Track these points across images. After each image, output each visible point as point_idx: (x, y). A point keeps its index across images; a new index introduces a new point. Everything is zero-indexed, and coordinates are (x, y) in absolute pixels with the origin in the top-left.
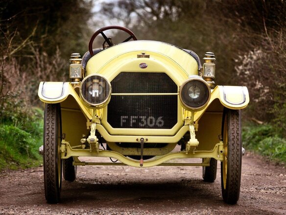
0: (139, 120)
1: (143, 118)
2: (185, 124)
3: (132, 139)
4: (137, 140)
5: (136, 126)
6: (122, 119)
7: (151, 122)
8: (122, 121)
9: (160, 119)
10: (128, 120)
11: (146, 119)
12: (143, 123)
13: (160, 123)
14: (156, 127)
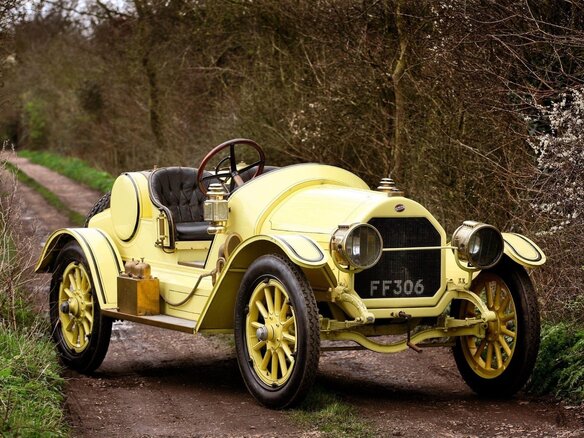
0: (393, 286)
1: (398, 282)
2: (449, 289)
3: (385, 314)
4: (392, 314)
5: (390, 294)
6: (373, 286)
7: (408, 289)
8: (374, 288)
9: (419, 284)
10: (380, 286)
11: (402, 285)
12: (398, 290)
13: (419, 289)
14: (414, 295)
